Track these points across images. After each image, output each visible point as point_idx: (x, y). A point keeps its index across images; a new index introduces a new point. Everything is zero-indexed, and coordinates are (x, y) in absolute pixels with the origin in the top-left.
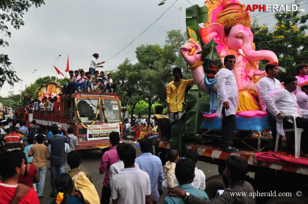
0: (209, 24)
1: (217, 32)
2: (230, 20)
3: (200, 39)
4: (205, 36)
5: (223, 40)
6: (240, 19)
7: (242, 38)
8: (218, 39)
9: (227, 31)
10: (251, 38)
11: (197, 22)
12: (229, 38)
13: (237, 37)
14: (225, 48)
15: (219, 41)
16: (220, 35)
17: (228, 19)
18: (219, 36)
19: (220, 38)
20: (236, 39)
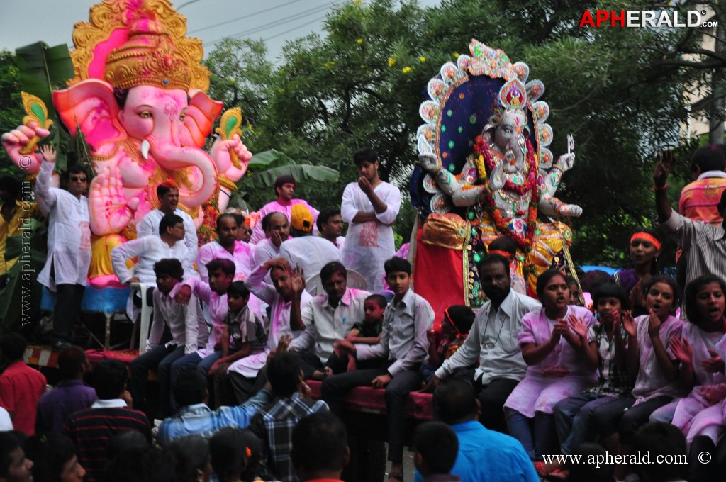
0: (82, 80)
1: (100, 98)
2: (125, 75)
3: (56, 116)
4: (68, 108)
5: (117, 117)
6: (148, 73)
7: (151, 115)
8: (104, 113)
9: (121, 97)
10: (168, 116)
11: (45, 77)
12: (125, 114)
13: (139, 114)
14: (119, 135)
15: (106, 117)
16: (107, 105)
17: (122, 73)
18: (106, 107)
19: (109, 111)
20: (137, 117)
